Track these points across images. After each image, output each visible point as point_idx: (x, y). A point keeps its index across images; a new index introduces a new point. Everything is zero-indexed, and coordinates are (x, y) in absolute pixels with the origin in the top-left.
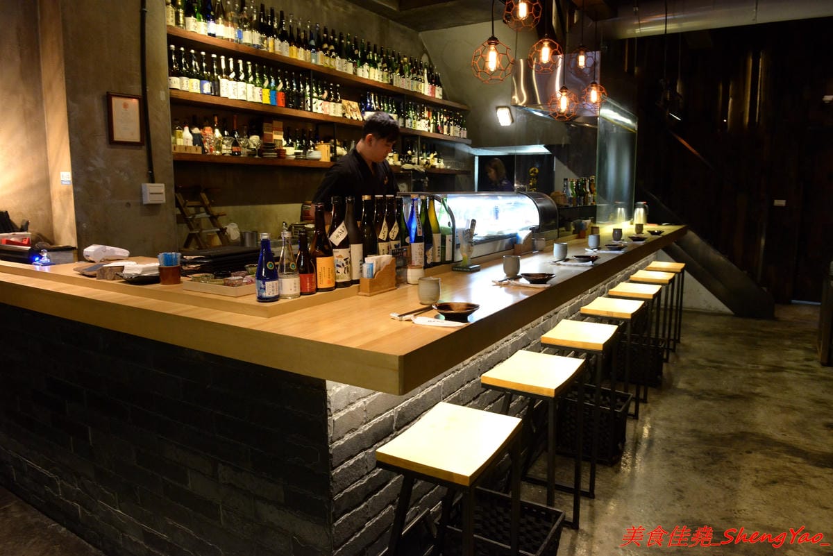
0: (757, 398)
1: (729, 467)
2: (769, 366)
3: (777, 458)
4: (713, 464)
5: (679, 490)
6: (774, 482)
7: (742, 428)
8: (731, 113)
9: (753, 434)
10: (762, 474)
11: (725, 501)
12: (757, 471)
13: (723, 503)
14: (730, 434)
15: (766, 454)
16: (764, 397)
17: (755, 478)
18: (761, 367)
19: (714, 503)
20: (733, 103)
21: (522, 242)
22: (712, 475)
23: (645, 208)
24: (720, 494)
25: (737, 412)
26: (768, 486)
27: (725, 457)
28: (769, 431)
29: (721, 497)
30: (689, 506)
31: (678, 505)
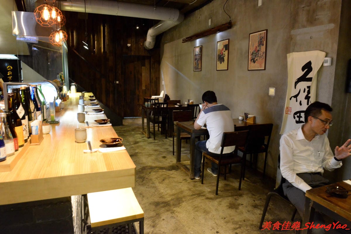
0: (138, 154)
1: (149, 180)
2: (133, 142)
3: (158, 172)
4: (143, 181)
5: (141, 194)
6: (164, 180)
7: (142, 166)
8: (97, 47)
9: (146, 167)
10: (159, 179)
11: (156, 192)
12: (156, 178)
13: (156, 193)
14: (140, 169)
15: (155, 172)
16: (140, 153)
17: (158, 181)
18: (132, 143)
19: (154, 194)
20: (97, 43)
21: (58, 106)
22: (146, 185)
23: (75, 85)
24: (153, 190)
25: (136, 160)
26: (163, 182)
27: (145, 177)
28: (150, 164)
29: (154, 191)
30: (148, 198)
31: (144, 199)
